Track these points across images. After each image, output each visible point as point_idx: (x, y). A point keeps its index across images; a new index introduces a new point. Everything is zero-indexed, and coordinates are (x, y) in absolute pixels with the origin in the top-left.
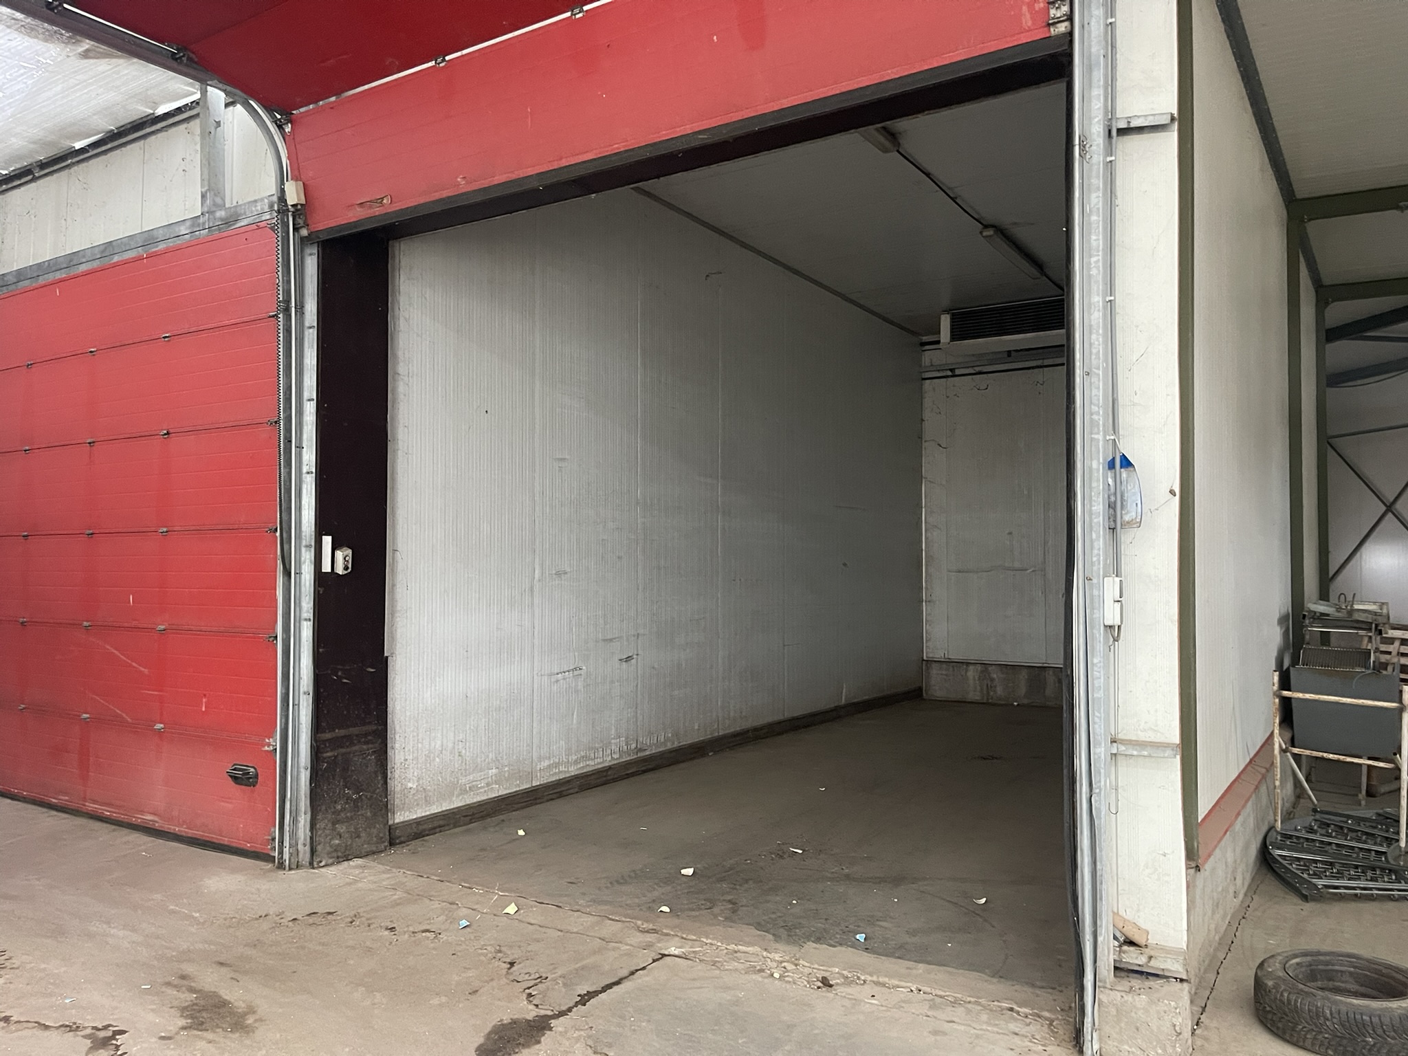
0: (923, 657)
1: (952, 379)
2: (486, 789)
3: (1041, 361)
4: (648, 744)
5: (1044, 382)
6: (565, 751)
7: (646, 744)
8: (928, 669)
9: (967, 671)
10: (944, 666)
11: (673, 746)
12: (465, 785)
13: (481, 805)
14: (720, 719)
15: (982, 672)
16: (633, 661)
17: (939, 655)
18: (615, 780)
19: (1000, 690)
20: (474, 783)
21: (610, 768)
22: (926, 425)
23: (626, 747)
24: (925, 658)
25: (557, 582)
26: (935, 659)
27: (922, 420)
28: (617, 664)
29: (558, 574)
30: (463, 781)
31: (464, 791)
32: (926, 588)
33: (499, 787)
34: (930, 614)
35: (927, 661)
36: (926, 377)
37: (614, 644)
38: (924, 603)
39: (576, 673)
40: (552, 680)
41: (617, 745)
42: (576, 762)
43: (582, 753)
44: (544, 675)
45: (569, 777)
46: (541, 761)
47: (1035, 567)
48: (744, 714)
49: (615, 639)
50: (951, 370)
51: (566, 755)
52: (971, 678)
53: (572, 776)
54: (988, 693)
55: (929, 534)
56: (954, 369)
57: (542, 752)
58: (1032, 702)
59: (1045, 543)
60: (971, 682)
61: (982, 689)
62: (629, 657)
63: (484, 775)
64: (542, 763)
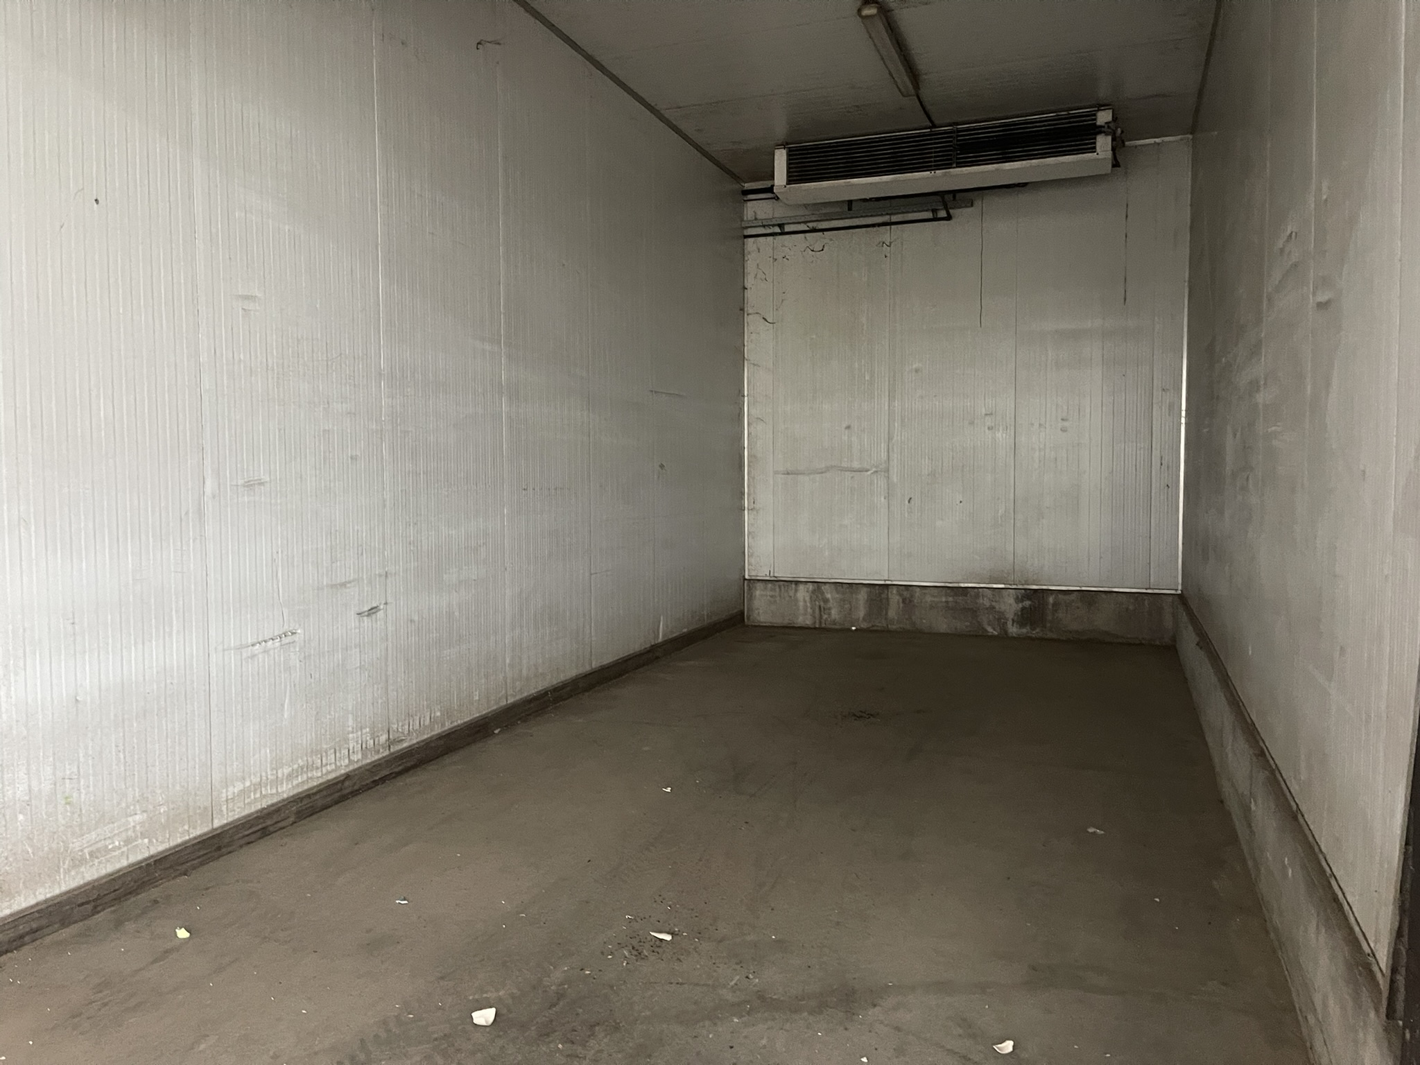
0: (744, 576)
1: (780, 237)
2: (125, 849)
3: (888, 217)
4: (406, 732)
5: (891, 243)
6: (271, 764)
7: (403, 733)
8: (750, 589)
9: (796, 591)
10: (770, 585)
11: (443, 729)
12: (82, 851)
13: (113, 879)
14: (508, 681)
15: (814, 592)
16: (380, 614)
17: (763, 573)
18: (355, 793)
19: (835, 614)
20: (99, 845)
21: (348, 776)
22: (748, 294)
23: (372, 742)
24: (747, 577)
25: (246, 499)
26: (758, 578)
27: (745, 288)
28: (353, 621)
29: (249, 485)
30: (76, 845)
31: (78, 862)
32: (749, 494)
33: (150, 841)
34: (752, 525)
35: (749, 580)
36: (749, 234)
37: (347, 590)
38: (746, 512)
39: (285, 640)
40: (245, 655)
41: (357, 742)
42: (290, 777)
43: (300, 761)
44: (229, 649)
45: (279, 802)
46: (227, 786)
47: (876, 467)
48: (540, 671)
49: (350, 582)
50: (781, 226)
51: (272, 770)
52: (801, 599)
53: (283, 800)
54: (821, 616)
55: (752, 428)
56: (783, 224)
57: (229, 772)
58: (873, 626)
59: (890, 439)
60: (801, 604)
61: (814, 612)
62: (372, 609)
63: (119, 828)
64: (231, 789)
